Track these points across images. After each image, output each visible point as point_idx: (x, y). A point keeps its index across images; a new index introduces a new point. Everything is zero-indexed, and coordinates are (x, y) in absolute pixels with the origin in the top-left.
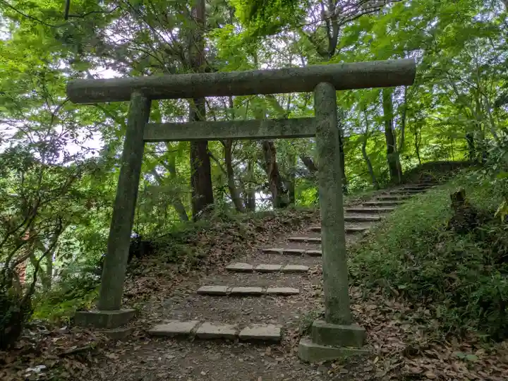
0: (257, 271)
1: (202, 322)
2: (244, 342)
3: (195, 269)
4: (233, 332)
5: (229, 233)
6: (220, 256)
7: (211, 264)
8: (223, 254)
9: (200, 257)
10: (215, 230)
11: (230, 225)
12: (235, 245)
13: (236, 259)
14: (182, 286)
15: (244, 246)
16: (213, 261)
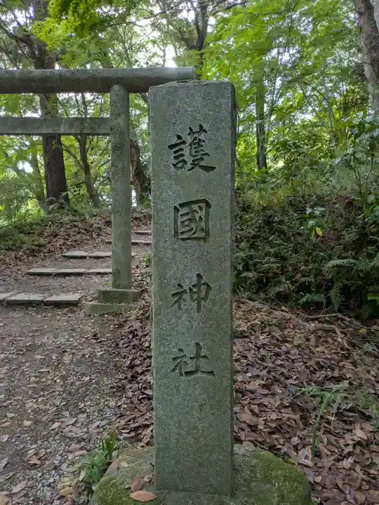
0: (90, 257)
1: (19, 293)
2: (48, 305)
3: (31, 256)
4: (40, 299)
5: (75, 226)
6: (60, 245)
7: (49, 251)
8: (64, 244)
9: (40, 246)
10: (61, 223)
11: (77, 218)
12: (78, 236)
13: (77, 248)
14: (15, 269)
15: (88, 237)
16: (52, 249)
